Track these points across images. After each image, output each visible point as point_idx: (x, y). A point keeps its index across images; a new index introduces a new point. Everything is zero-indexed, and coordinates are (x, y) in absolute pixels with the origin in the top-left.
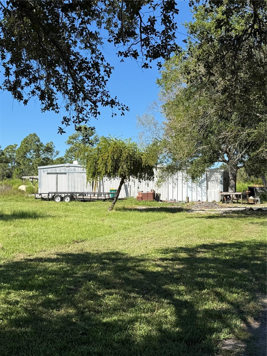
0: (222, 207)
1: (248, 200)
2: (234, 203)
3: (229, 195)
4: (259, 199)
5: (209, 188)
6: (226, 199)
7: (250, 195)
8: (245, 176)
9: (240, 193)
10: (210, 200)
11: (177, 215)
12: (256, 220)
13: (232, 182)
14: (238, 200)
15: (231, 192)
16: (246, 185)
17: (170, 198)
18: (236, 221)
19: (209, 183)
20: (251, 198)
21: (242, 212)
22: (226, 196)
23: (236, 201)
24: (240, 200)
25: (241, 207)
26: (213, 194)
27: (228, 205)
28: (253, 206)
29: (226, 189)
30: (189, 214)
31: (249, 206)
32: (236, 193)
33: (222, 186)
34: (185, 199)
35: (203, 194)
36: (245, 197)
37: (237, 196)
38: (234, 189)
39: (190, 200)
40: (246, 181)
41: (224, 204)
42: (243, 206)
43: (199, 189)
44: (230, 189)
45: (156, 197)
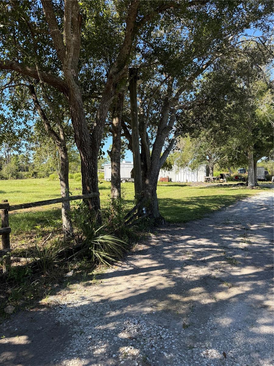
0: (206, 184)
1: (219, 181)
2: (212, 182)
3: (210, 178)
4: (226, 180)
5: (198, 175)
6: (207, 180)
7: (221, 178)
8: (219, 167)
9: (215, 177)
10: (199, 181)
11: (185, 188)
12: (223, 189)
13: (211, 171)
14: (214, 181)
15: (210, 176)
16: (219, 173)
17: (177, 180)
18: (213, 189)
19: (198, 172)
20: (221, 179)
21: (216, 186)
22: (208, 179)
23: (213, 181)
24: (216, 181)
25: (216, 184)
26: (201, 178)
27: (209, 183)
28: (222, 184)
29: (208, 175)
30: (190, 187)
31: (220, 184)
32: (213, 177)
33: (206, 173)
34: (185, 181)
35: (195, 178)
36: (218, 179)
37: (213, 178)
38: (212, 175)
39: (188, 181)
40: (219, 170)
41: (207, 183)
42: (217, 183)
43: (193, 175)
44: (210, 175)
45: (170, 180)
